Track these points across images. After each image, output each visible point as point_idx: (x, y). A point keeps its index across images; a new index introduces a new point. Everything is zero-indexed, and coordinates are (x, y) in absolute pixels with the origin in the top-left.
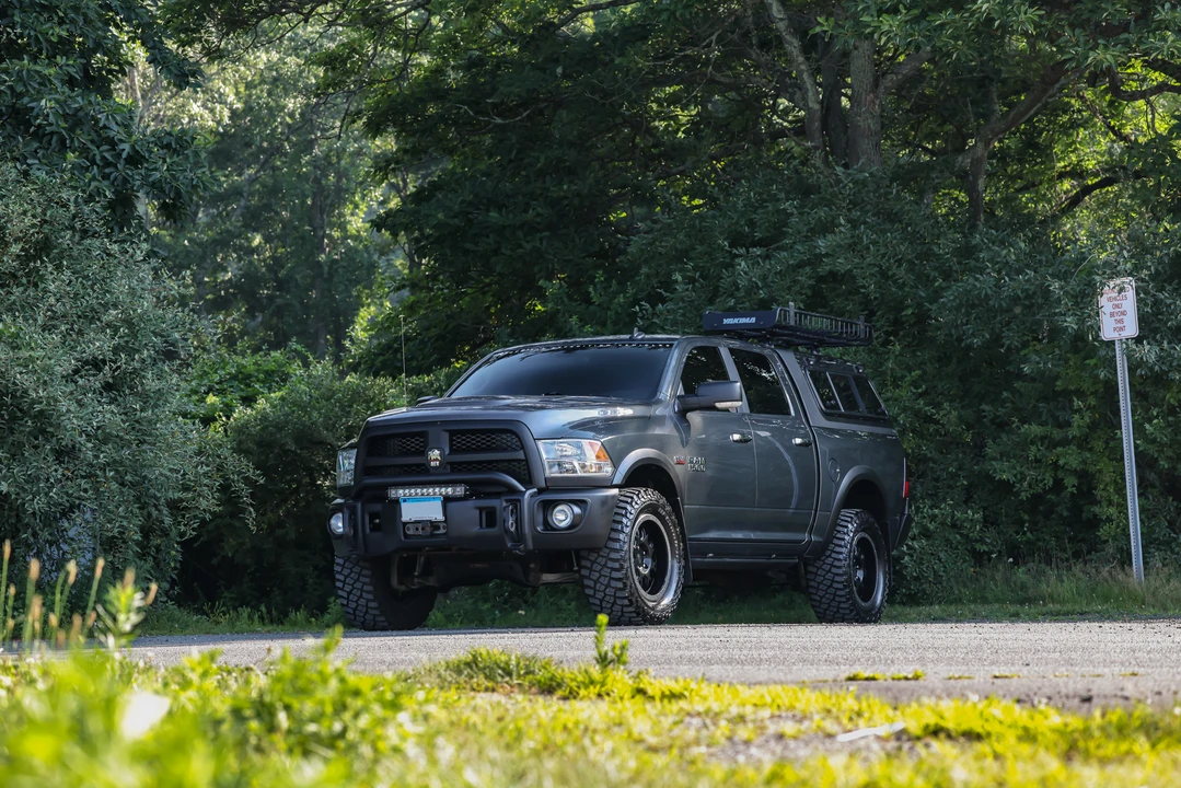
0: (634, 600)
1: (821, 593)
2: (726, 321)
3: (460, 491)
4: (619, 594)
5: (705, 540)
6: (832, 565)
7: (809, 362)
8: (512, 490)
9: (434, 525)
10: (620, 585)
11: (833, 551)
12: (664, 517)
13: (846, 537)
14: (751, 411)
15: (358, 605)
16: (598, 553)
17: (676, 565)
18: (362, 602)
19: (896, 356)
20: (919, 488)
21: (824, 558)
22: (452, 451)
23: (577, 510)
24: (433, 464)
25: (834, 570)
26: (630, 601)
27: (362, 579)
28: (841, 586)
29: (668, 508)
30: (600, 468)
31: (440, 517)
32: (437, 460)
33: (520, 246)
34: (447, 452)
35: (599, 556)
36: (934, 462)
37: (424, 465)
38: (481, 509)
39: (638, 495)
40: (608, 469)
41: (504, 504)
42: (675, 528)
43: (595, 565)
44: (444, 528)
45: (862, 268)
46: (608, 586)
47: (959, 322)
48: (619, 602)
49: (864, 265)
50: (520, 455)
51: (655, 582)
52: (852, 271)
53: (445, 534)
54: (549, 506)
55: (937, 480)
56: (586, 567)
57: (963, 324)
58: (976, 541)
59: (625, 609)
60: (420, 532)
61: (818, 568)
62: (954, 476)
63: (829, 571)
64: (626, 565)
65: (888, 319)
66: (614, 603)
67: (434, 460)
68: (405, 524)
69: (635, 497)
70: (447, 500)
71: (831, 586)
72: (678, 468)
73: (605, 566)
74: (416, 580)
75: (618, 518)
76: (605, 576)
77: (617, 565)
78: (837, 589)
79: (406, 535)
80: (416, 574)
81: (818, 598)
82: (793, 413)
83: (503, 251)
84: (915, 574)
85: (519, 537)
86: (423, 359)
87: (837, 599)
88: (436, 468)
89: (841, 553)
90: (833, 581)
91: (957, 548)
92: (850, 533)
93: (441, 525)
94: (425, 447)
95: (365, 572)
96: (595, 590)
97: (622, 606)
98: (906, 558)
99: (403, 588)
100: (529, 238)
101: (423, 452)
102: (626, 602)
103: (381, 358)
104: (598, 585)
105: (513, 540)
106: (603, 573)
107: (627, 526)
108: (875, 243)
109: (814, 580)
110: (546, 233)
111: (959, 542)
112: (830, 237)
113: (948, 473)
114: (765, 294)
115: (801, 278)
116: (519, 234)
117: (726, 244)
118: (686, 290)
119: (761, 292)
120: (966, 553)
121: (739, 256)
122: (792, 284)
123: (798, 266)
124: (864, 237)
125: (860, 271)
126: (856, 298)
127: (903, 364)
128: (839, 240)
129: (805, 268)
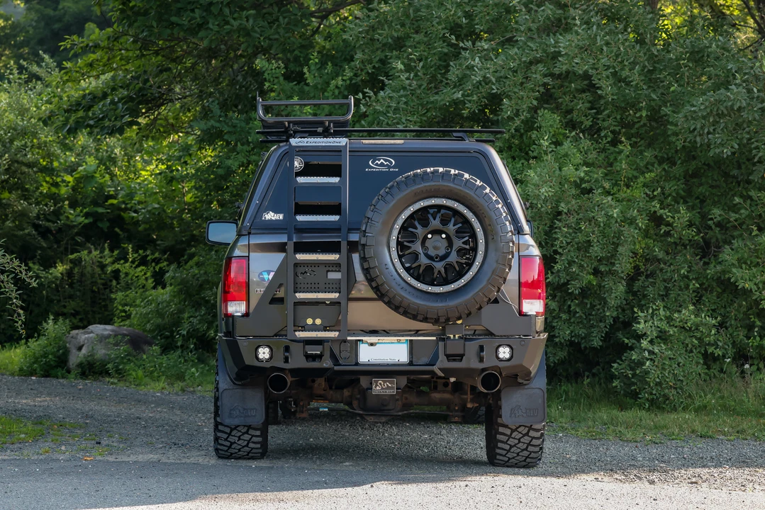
33: (227, 23)
45: (597, 69)
47: (706, 131)
57: (709, 133)
58: (709, 344)
83: (211, 26)
84: (658, 380)
86: (115, 119)
98: (648, 363)
100: (236, 15)
103: (73, 117)
108: (607, 44)
110: (252, 12)
111: (693, 346)
112: (569, 36)
113: (679, 275)
114: (498, 89)
115: (534, 76)
116: (227, 11)
117: (453, 37)
118: (408, 79)
119: (494, 87)
120: (700, 355)
121: (465, 49)
122: (524, 80)
123: (531, 63)
124: (598, 37)
125: (594, 71)
126: (584, 95)
127: (633, 165)
128: (576, 40)
129: (538, 65)
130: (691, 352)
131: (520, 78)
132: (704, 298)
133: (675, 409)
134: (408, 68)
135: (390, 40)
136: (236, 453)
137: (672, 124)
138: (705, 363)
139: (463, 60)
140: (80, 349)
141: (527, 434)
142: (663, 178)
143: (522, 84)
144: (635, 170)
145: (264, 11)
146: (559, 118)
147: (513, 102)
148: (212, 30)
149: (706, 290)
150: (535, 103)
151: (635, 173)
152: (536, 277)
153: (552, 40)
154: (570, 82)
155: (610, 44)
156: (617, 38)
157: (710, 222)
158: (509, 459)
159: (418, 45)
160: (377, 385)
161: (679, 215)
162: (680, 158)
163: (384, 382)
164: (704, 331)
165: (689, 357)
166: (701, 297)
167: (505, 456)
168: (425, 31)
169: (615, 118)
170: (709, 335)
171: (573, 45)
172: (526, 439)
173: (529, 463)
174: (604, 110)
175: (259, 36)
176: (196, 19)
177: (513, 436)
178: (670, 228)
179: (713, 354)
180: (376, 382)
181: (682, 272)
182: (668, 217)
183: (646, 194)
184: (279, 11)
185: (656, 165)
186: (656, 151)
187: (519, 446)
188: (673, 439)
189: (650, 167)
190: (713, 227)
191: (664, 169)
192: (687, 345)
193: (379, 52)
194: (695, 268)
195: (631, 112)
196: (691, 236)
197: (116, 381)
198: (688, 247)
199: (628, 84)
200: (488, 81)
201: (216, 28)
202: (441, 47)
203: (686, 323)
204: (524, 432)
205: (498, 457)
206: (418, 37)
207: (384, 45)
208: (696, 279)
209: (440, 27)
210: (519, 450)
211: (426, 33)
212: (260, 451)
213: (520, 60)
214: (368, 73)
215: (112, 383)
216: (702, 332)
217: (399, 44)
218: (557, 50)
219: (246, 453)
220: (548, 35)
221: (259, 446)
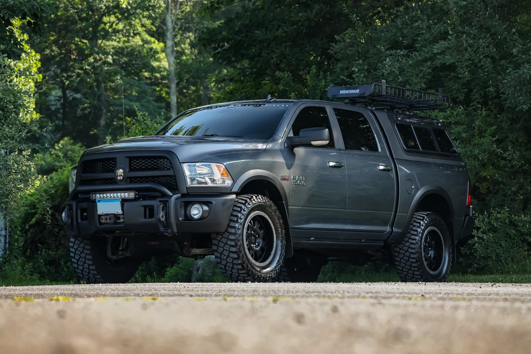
0: (245, 265)
1: (403, 265)
2: (341, 92)
3: (131, 195)
4: (235, 262)
5: (307, 229)
6: (409, 247)
7: (397, 118)
8: (164, 195)
9: (116, 216)
10: (235, 256)
11: (410, 238)
12: (271, 213)
13: (419, 230)
14: (346, 148)
15: (84, 268)
16: (222, 235)
17: (280, 244)
18: (86, 266)
19: (483, 117)
20: (493, 201)
21: (404, 242)
22: (131, 170)
23: (206, 208)
24: (119, 178)
25: (410, 250)
26: (243, 266)
27: (85, 251)
28: (414, 260)
29: (274, 208)
30: (224, 182)
31: (120, 212)
32: (121, 175)
34: (128, 170)
35: (223, 237)
36: (504, 184)
37: (114, 179)
38: (145, 207)
39: (250, 199)
40: (228, 182)
41: (159, 203)
42: (279, 220)
43: (221, 243)
44: (123, 218)
45: (461, 62)
46: (228, 256)
48: (235, 267)
49: (462, 60)
50: (170, 173)
51: (263, 255)
52: (455, 63)
53: (123, 222)
54: (188, 205)
55: (505, 196)
56: (215, 245)
59: (240, 272)
60: (108, 221)
61: (401, 249)
62: (515, 193)
63: (407, 251)
64: (239, 244)
65: (480, 94)
66: (233, 268)
67: (120, 176)
68: (100, 216)
69: (248, 200)
70: (124, 201)
71: (408, 260)
72: (284, 183)
73: (226, 243)
74: (120, 252)
75: (235, 213)
76: (227, 250)
77: (233, 243)
78: (412, 262)
79: (101, 223)
80: (120, 248)
81: (401, 268)
82: (380, 150)
84: (482, 255)
85: (167, 224)
87: (412, 269)
88: (121, 181)
89: (415, 239)
90: (409, 257)
91: (514, 239)
92: (422, 226)
93: (121, 217)
94: (114, 167)
95: (87, 247)
96: (221, 259)
97: (238, 269)
98: (477, 245)
99: (115, 257)
100: (278, 46)
101: (113, 171)
102: (240, 267)
104: (223, 256)
105: (165, 227)
106: (225, 248)
107: (241, 219)
108: (471, 46)
109: (398, 257)
110: (289, 44)
120: (520, 242)
121: (391, 55)
123: (423, 61)
125: (460, 63)
129: (427, 62)
131: (417, 71)
143: (417, 74)
150: (424, 86)
161: (510, 152)
183: (490, 140)
192: (510, 235)
213: (417, 59)
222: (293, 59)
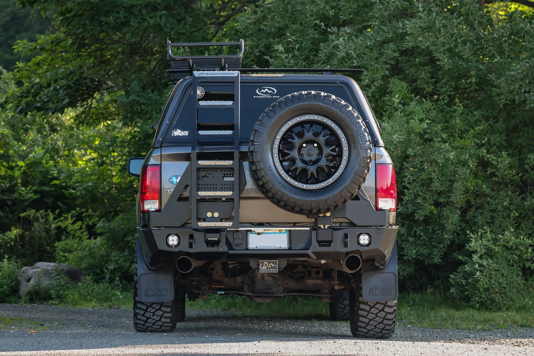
19: (461, 115)
33: (144, 20)
36: (491, 198)
45: (436, 45)
47: (523, 90)
52: (429, 47)
57: (525, 92)
58: (527, 260)
62: (508, 209)
83: (132, 23)
84: (486, 286)
86: (57, 102)
98: (478, 273)
100: (152, 15)
103: (24, 100)
108: (445, 26)
110: (164, 12)
111: (514, 261)
112: (413, 20)
113: (503, 206)
114: (357, 62)
115: (386, 51)
116: (144, 12)
117: (322, 24)
118: (286, 58)
119: (355, 61)
120: (519, 269)
121: (333, 33)
122: (379, 56)
123: (384, 42)
124: (437, 21)
125: (434, 47)
126: (426, 68)
127: (465, 121)
128: (419, 23)
129: (390, 44)
130: (513, 266)
131: (375, 54)
132: (522, 225)
133: (500, 309)
134: (287, 51)
135: (273, 30)
136: (151, 326)
137: (496, 87)
138: (523, 275)
139: (330, 42)
140: (29, 280)
141: (383, 310)
142: (489, 132)
143: (376, 59)
144: (467, 125)
145: (174, 12)
146: (406, 85)
147: (370, 73)
148: (133, 26)
149: (524, 218)
150: (387, 73)
151: (467, 128)
152: (389, 185)
153: (400, 24)
154: (415, 58)
155: (447, 26)
156: (452, 22)
157: (526, 166)
158: (369, 331)
159: (295, 33)
160: (263, 266)
161: (502, 159)
162: (502, 117)
163: (269, 263)
164: (522, 249)
165: (511, 270)
166: (520, 225)
167: (365, 328)
168: (300, 22)
169: (451, 85)
170: (527, 253)
171: (417, 26)
172: (382, 314)
173: (384, 334)
174: (442, 80)
175: (169, 31)
176: (121, 18)
177: (371, 311)
178: (495, 170)
179: (530, 268)
180: (263, 263)
181: (505, 204)
182: (493, 160)
183: (476, 143)
184: (185, 12)
185: (483, 122)
186: (483, 111)
187: (376, 319)
188: (499, 328)
189: (479, 123)
190: (529, 170)
191: (490, 125)
192: (509, 260)
193: (264, 40)
194: (515, 201)
195: (463, 81)
196: (511, 176)
197: (57, 303)
198: (509, 185)
199: (461, 57)
200: (350, 57)
201: (136, 25)
202: (312, 34)
203: (509, 242)
204: (380, 309)
205: (360, 329)
206: (294, 27)
207: (268, 34)
208: (516, 210)
209: (312, 18)
210: (376, 323)
211: (301, 23)
212: (170, 325)
213: (375, 40)
214: (255, 55)
215: (55, 304)
216: (521, 250)
217: (280, 34)
218: (404, 31)
219: (159, 327)
220: (398, 21)
221: (169, 320)
222: (172, 33)
